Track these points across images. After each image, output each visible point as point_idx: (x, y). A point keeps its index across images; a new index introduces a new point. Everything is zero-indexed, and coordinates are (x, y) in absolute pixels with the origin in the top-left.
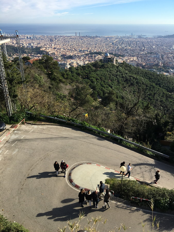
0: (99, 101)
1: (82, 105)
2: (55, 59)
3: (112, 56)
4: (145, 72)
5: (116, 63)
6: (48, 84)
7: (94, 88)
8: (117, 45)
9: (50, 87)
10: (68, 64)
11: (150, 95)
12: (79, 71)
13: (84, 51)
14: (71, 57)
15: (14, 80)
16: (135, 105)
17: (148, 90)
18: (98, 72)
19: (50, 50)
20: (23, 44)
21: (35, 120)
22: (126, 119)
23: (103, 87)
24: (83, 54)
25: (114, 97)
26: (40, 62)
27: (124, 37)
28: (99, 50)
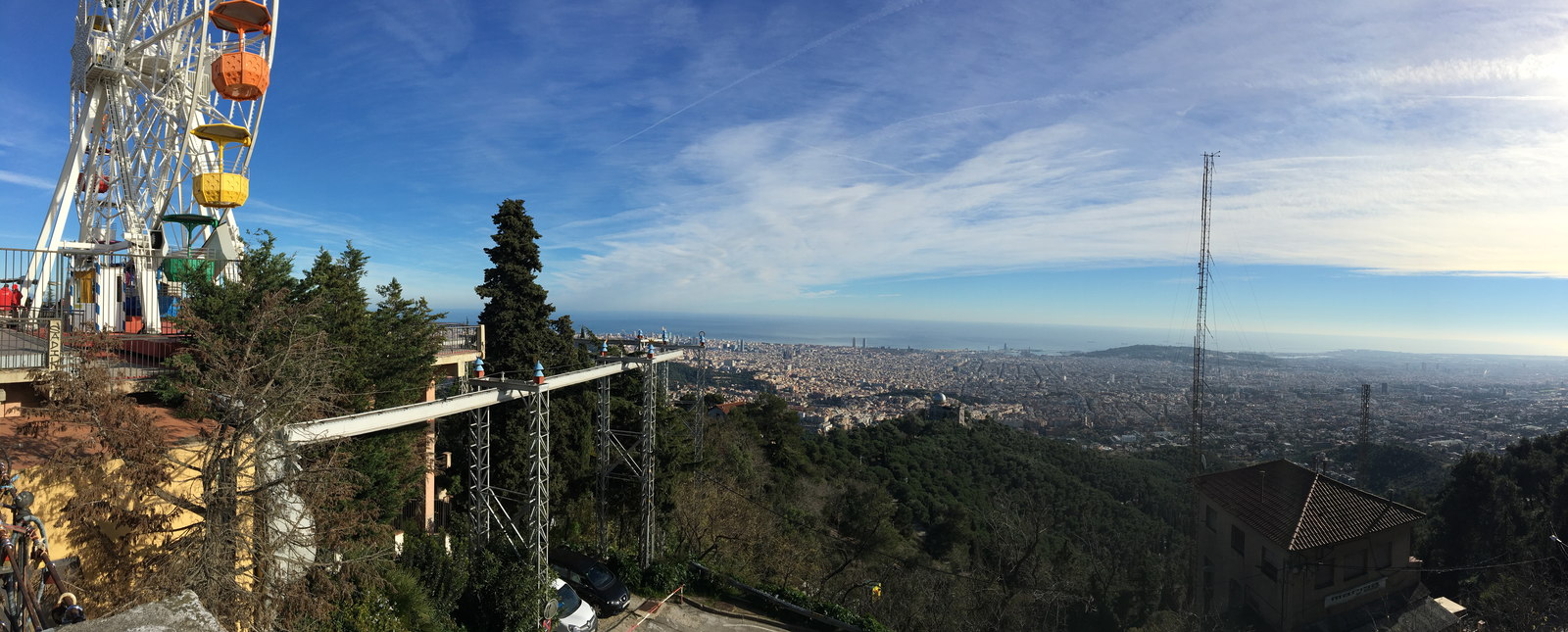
0: (918, 541)
1: (862, 551)
2: (792, 403)
3: (953, 400)
4: (1050, 446)
5: (966, 421)
6: (762, 478)
7: (901, 495)
8: (968, 374)
9: (767, 488)
10: (827, 419)
11: (1069, 512)
12: (859, 443)
13: (874, 387)
14: (836, 402)
15: (674, 458)
16: (1030, 550)
17: (1061, 499)
18: (914, 447)
19: (779, 380)
20: (710, 362)
21: (713, 597)
22: (1004, 604)
23: (928, 491)
24: (872, 393)
25: (962, 526)
26: (750, 410)
27: (985, 354)
28: (919, 385)
